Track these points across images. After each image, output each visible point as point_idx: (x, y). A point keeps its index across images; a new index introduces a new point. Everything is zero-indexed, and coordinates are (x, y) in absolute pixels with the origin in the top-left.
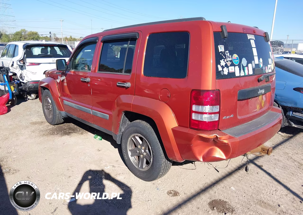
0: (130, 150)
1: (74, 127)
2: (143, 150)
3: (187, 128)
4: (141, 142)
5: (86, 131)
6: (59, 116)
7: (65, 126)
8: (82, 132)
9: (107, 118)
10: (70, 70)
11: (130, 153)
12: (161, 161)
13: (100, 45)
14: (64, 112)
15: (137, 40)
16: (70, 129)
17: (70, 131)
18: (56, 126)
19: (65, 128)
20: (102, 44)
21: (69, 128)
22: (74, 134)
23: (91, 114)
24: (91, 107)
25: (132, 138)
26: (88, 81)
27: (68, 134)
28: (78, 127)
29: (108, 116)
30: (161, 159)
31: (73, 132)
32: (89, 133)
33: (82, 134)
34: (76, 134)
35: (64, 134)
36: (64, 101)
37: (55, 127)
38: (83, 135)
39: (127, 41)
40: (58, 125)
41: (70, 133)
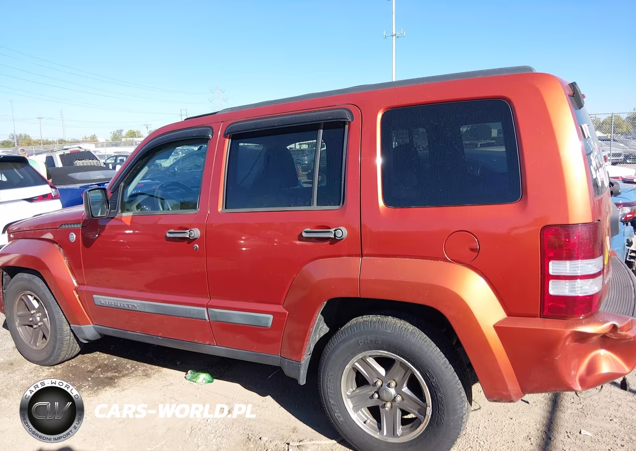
0: (350, 397)
1: (114, 362)
2: (393, 389)
3: (535, 316)
4: (382, 371)
5: (153, 366)
6: (70, 339)
7: (83, 362)
8: (144, 370)
9: (267, 323)
10: (116, 215)
11: (349, 405)
12: (462, 408)
13: (222, 145)
14: (92, 325)
15: (347, 126)
16: (106, 368)
17: (109, 374)
18: (59, 366)
19: (87, 368)
20: (228, 142)
21: (99, 367)
22: (125, 379)
23: (207, 318)
24: (205, 301)
25: (356, 364)
26: (195, 237)
27: (110, 382)
28: (124, 361)
29: (269, 318)
30: (460, 405)
31: (117, 374)
32: (166, 371)
33: (147, 375)
34: (132, 380)
35: (98, 385)
36: (94, 296)
37: (57, 369)
38: (153, 378)
39: (316, 130)
40: (63, 364)
41: (112, 379)
